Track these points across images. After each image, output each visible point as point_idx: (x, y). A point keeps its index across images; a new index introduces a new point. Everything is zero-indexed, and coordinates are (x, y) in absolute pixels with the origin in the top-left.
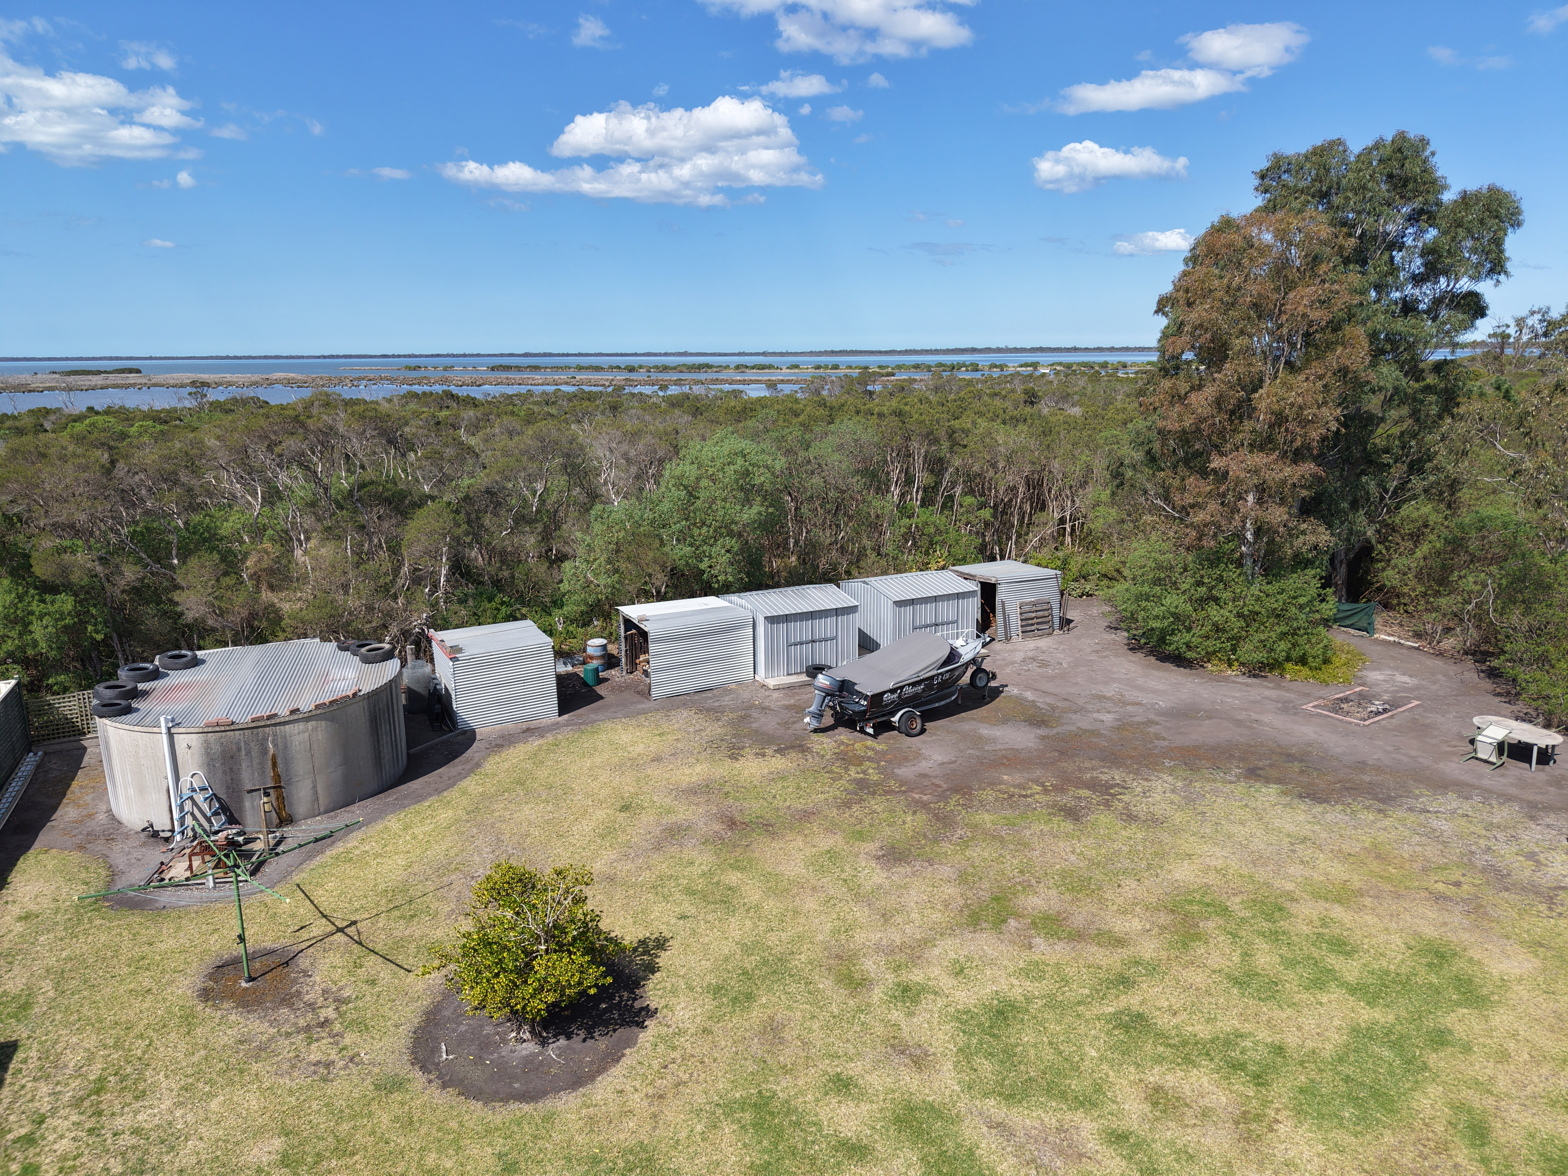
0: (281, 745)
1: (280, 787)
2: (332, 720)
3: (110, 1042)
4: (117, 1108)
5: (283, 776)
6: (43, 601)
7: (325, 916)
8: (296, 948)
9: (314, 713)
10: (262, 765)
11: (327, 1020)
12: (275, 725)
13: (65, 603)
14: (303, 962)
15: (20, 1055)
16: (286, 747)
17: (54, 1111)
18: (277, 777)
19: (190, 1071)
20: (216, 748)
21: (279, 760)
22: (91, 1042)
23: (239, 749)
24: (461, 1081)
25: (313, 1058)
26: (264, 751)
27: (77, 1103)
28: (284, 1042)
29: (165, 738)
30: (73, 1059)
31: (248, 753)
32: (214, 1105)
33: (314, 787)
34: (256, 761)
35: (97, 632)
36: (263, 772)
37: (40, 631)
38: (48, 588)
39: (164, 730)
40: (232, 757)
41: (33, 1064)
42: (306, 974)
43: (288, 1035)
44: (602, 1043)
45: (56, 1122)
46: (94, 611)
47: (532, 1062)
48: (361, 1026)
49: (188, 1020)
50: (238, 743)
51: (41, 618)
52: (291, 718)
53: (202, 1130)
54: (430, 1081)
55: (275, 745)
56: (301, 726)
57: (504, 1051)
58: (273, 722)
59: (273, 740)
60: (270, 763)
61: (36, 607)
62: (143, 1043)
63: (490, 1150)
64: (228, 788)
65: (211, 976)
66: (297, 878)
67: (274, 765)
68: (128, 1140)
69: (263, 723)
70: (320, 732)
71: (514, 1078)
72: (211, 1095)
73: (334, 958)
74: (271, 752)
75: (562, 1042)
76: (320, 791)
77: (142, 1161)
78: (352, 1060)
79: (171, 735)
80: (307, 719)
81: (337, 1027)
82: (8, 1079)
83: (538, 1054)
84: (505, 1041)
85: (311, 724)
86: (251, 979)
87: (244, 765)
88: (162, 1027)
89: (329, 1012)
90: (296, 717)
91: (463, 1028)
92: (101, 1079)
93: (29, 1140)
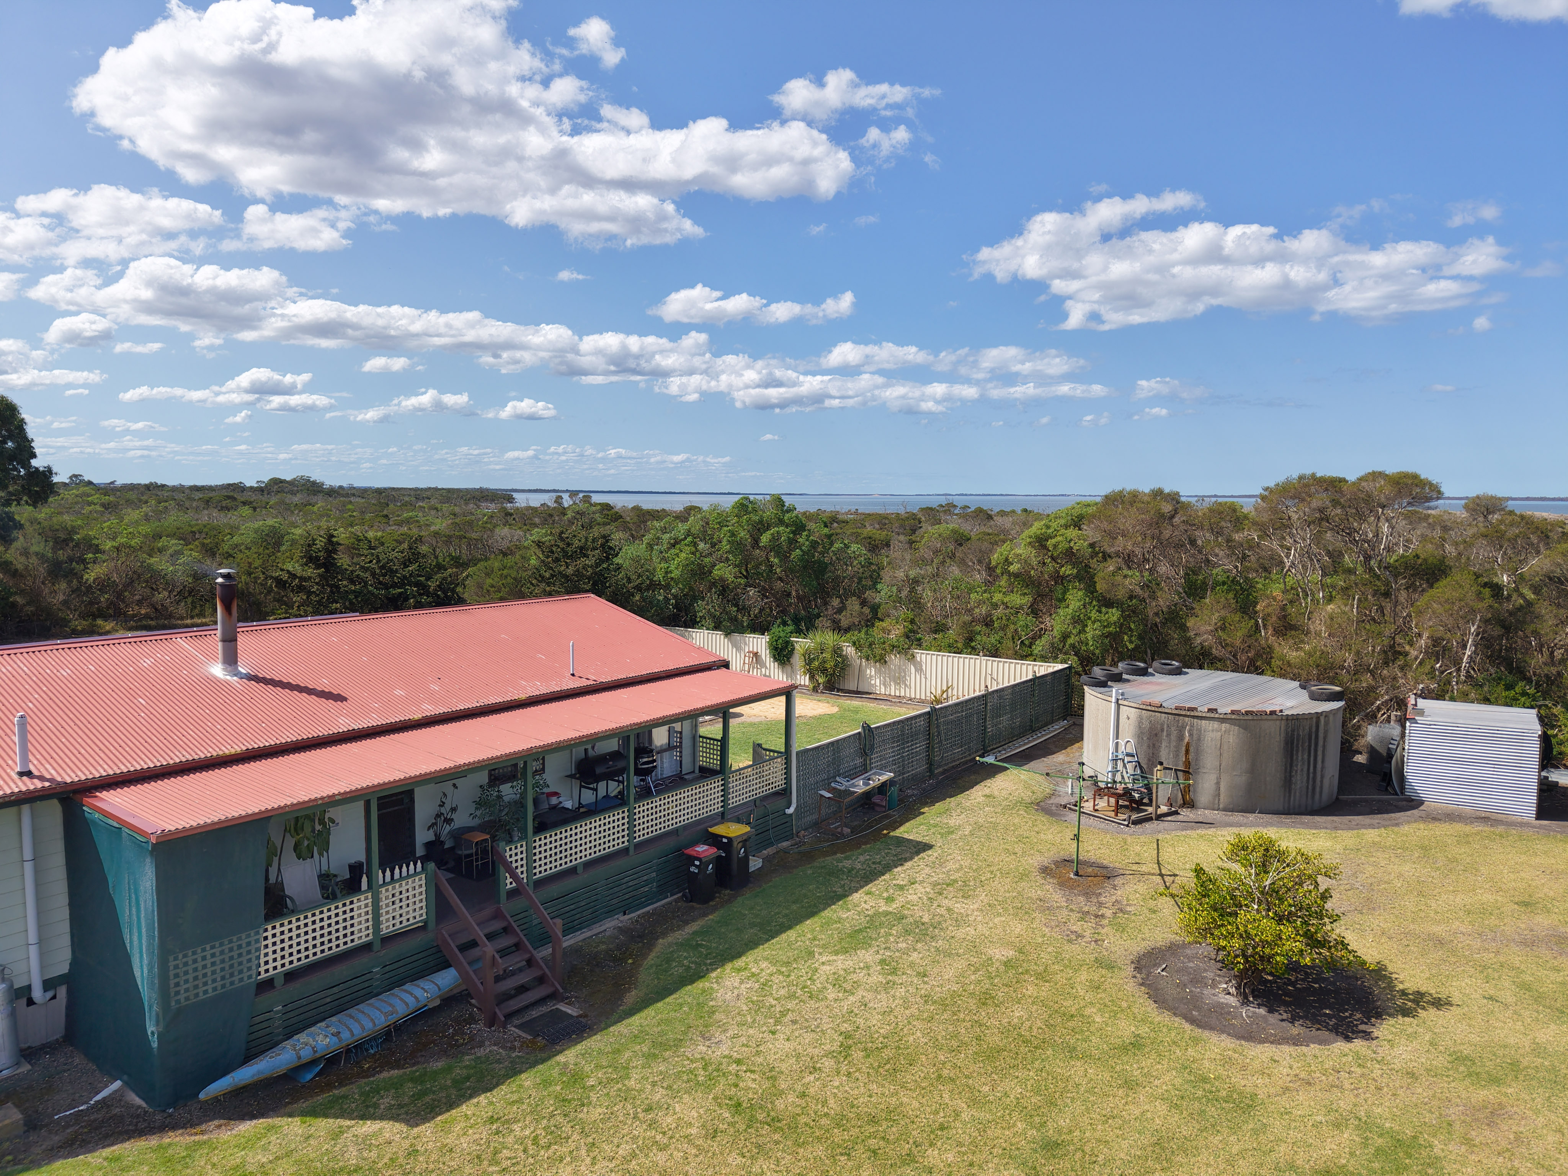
0: (1195, 736)
1: (1188, 772)
2: (1245, 729)
3: (974, 867)
4: (950, 897)
5: (1193, 764)
6: (1100, 612)
7: (1158, 863)
8: (1121, 871)
9: (1229, 716)
10: (1178, 748)
11: (1103, 916)
12: (1194, 717)
13: (1114, 615)
14: (1118, 881)
15: (930, 852)
16: (1199, 739)
17: (922, 882)
18: (1188, 763)
19: (1000, 899)
20: (1146, 724)
21: (1192, 749)
22: (966, 863)
23: (1162, 730)
24: (1157, 989)
25: (1074, 928)
26: (1181, 738)
27: (935, 884)
28: (1065, 912)
29: (1113, 706)
30: (951, 865)
31: (1168, 735)
32: (997, 920)
33: (1218, 783)
34: (1173, 744)
35: (1131, 642)
36: (1177, 756)
37: (1092, 632)
38: (1107, 603)
39: (1114, 700)
40: (1156, 735)
41: (932, 859)
42: (1115, 887)
43: (1072, 910)
44: (1296, 1030)
45: (919, 887)
46: (1132, 626)
47: (1223, 1008)
48: (1121, 929)
49: (1023, 876)
50: (1162, 725)
51: (1094, 622)
52: (1208, 715)
53: (980, 926)
54: (1135, 977)
55: (1191, 735)
56: (1216, 725)
57: (1207, 991)
58: (1192, 714)
59: (1190, 731)
60: (1184, 749)
61: (1094, 615)
62: (989, 875)
63: (1133, 1029)
64: (1149, 760)
65: (1056, 863)
66: (1160, 837)
67: (1187, 752)
68: (942, 911)
69: (1183, 713)
70: (1232, 736)
71: (1198, 1009)
72: (999, 915)
73: (1141, 888)
74: (1186, 740)
75: (1262, 1011)
76: (1222, 789)
77: (940, 923)
78: (1096, 941)
79: (1118, 705)
80: (1222, 720)
81: (1105, 922)
82: (916, 858)
83: (1233, 1007)
84: (1214, 986)
85: (1225, 726)
86: (1077, 874)
87: (1164, 744)
88: (1005, 874)
89: (1108, 913)
90: (1212, 715)
91: (1191, 965)
92: (956, 881)
93: (901, 888)
